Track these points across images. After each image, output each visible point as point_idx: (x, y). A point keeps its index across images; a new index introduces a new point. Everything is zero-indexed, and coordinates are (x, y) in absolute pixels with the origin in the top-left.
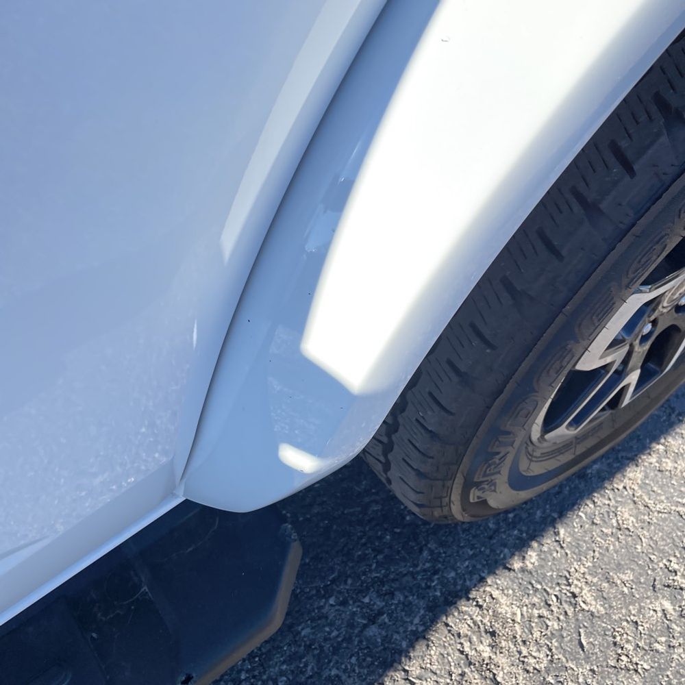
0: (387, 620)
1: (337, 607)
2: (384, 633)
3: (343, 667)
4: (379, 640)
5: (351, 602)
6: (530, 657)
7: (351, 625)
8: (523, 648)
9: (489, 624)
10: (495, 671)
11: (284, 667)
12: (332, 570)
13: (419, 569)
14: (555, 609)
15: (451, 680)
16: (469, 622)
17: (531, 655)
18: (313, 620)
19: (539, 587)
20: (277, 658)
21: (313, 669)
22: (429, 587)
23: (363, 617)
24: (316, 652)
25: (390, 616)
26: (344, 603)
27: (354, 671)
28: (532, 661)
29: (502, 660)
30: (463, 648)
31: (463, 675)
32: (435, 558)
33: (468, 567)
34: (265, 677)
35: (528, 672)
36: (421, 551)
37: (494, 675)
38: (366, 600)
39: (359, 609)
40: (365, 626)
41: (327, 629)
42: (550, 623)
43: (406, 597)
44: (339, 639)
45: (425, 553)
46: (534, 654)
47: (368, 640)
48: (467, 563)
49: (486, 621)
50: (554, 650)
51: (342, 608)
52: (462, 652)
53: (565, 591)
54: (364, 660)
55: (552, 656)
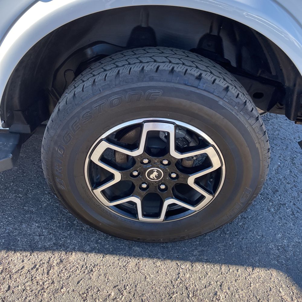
0: (43, 238)
1: (36, 227)
2: (39, 240)
3: (22, 239)
4: (36, 241)
5: (40, 228)
6: (63, 273)
7: (34, 233)
8: (64, 270)
9: (63, 258)
10: (51, 269)
11: (11, 229)
12: (45, 218)
13: (63, 234)
14: (83, 269)
15: (40, 262)
16: (59, 254)
17: (64, 274)
18: (28, 225)
19: (86, 261)
20: (12, 226)
21: (16, 234)
22: (60, 239)
23: (38, 233)
24: (21, 231)
25: (45, 238)
26: (39, 227)
27: (23, 242)
28: (63, 275)
29: (56, 268)
30: (51, 258)
31: (43, 263)
32: (70, 234)
33: (74, 243)
34: (5, 227)
35: (58, 276)
36: (69, 230)
37: (50, 270)
38: (44, 231)
39: (40, 231)
40: (37, 235)
41: (28, 229)
42: (77, 271)
43: (53, 237)
44: (28, 233)
45: (69, 232)
46: (65, 274)
47: (33, 238)
48: (75, 242)
49: (63, 257)
50: (71, 277)
51: (37, 228)
52: (49, 258)
53: (90, 267)
54: (28, 242)
55: (68, 278)
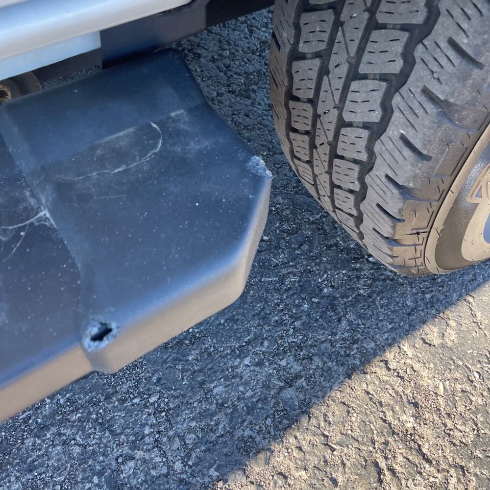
0: (304, 384)
1: (252, 368)
2: (301, 397)
3: (257, 428)
4: (297, 403)
5: (267, 364)
6: (455, 430)
7: (267, 387)
8: (447, 421)
9: (411, 395)
10: (420, 443)
11: (193, 424)
12: (248, 331)
13: (337, 337)
14: (478, 386)
15: (374, 448)
16: (390, 392)
17: (457, 428)
18: (226, 378)
19: (460, 363)
20: (186, 414)
21: (224, 427)
22: (349, 355)
23: (279, 379)
24: (229, 411)
25: (308, 380)
26: (260, 364)
27: (269, 433)
28: (458, 434)
29: (426, 431)
30: (385, 416)
31: (386, 443)
32: (353, 329)
33: (387, 339)
34: (171, 433)
35: (454, 445)
36: (339, 320)
37: (419, 446)
38: (283, 363)
39: (275, 371)
40: (282, 388)
41: (241, 389)
42: (473, 399)
43: (325, 363)
44: (254, 400)
45: (344, 323)
46: (461, 428)
47: (285, 403)
48: (386, 335)
49: (408, 392)
50: (479, 425)
51: (257, 369)
52: (385, 421)
53: (486, 369)
54: (280, 422)
55: (478, 431)
